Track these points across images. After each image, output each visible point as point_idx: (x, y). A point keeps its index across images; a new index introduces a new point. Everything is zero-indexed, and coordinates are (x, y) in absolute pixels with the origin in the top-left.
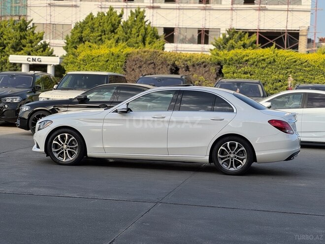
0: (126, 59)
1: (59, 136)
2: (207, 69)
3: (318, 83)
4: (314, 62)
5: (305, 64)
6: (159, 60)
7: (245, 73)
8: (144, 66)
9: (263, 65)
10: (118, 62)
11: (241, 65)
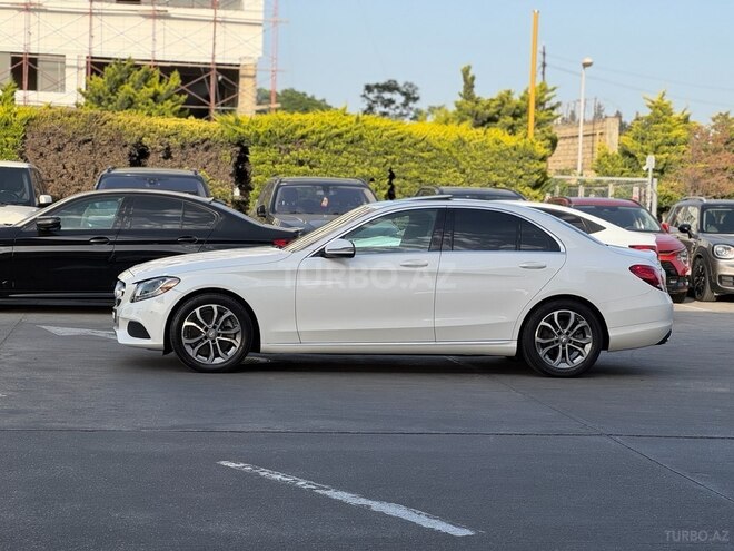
0: (25, 131)
1: (197, 311)
2: (213, 155)
3: (448, 185)
4: (439, 141)
5: (422, 144)
6: (105, 134)
7: (301, 163)
8: (69, 146)
9: (339, 146)
10: (6, 136)
11: (290, 146)
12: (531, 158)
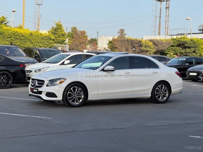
1: (72, 88)
4: (25, 34)
5: (20, 35)
12: (50, 39)
